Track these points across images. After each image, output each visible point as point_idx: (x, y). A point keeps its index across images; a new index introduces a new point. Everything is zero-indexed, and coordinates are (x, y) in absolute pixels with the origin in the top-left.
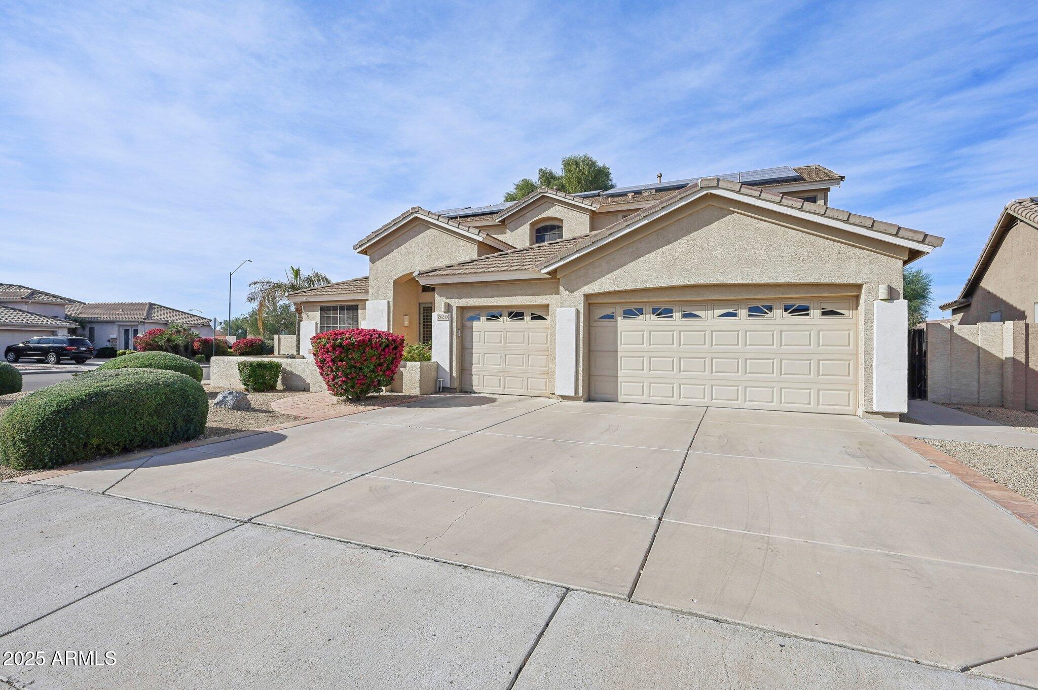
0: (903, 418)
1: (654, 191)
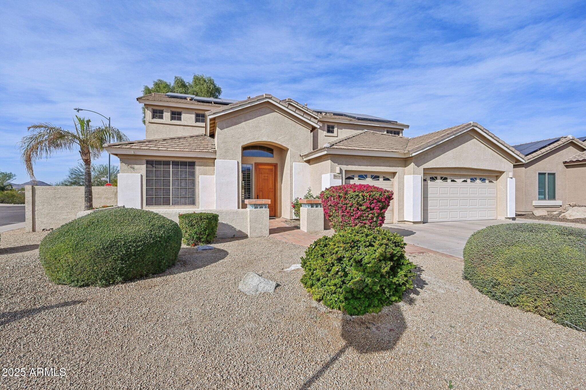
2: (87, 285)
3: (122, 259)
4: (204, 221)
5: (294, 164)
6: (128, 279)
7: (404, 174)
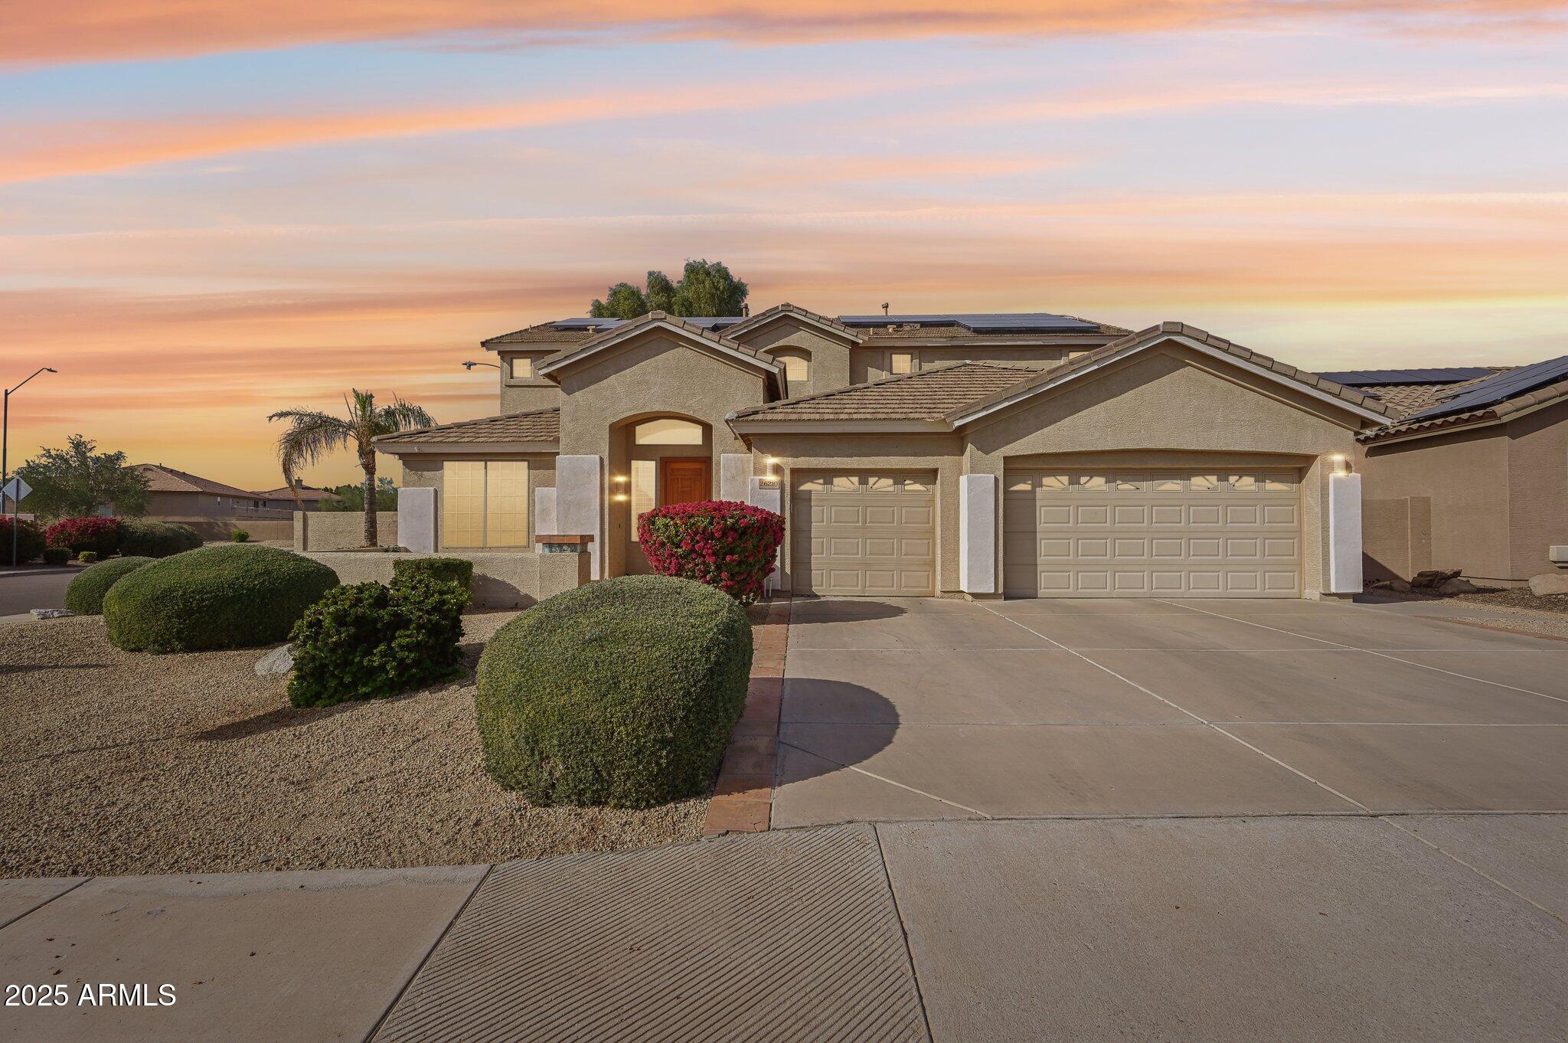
0: (1356, 598)
1: (919, 325)
2: (140, 650)
3: (179, 617)
4: (425, 573)
5: (724, 458)
6: (190, 648)
7: (961, 474)
